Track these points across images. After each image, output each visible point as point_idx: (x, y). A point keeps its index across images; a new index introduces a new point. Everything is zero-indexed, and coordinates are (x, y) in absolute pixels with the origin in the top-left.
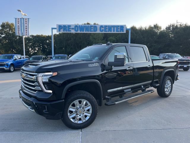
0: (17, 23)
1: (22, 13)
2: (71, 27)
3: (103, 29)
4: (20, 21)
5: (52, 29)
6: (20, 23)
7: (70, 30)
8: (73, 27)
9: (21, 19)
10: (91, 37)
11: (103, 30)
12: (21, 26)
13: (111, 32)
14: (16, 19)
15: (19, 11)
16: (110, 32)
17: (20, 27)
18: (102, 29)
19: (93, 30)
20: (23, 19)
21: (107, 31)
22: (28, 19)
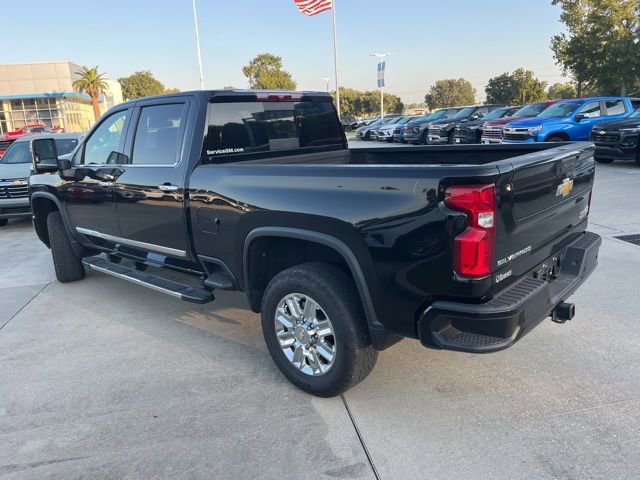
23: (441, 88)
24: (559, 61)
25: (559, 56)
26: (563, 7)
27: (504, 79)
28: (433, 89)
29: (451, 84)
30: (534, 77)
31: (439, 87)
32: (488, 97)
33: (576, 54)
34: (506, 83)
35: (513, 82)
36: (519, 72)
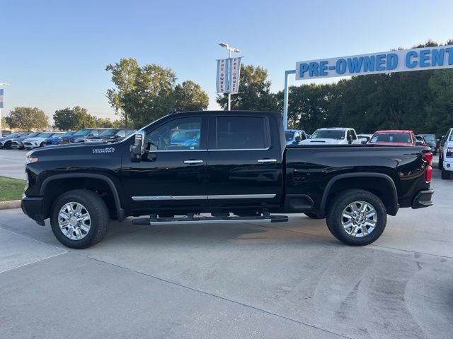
0: (220, 69)
1: (228, 48)
2: (328, 65)
3: (417, 59)
4: (225, 66)
5: (287, 73)
6: (224, 69)
7: (325, 71)
8: (334, 64)
9: (227, 60)
10: (431, 80)
11: (415, 63)
12: (227, 75)
13: (441, 67)
14: (219, 61)
15: (222, 45)
16: (437, 67)
17: (224, 77)
18: (413, 59)
19: (385, 65)
20: (231, 59)
21: (428, 65)
22: (239, 58)
23: (20, 113)
24: (113, 105)
25: (113, 102)
26: (113, 73)
27: (67, 111)
28: (12, 113)
29: (28, 111)
30: (88, 113)
31: (17, 112)
32: (56, 123)
33: (129, 102)
34: (68, 115)
35: (73, 115)
36: (77, 108)
